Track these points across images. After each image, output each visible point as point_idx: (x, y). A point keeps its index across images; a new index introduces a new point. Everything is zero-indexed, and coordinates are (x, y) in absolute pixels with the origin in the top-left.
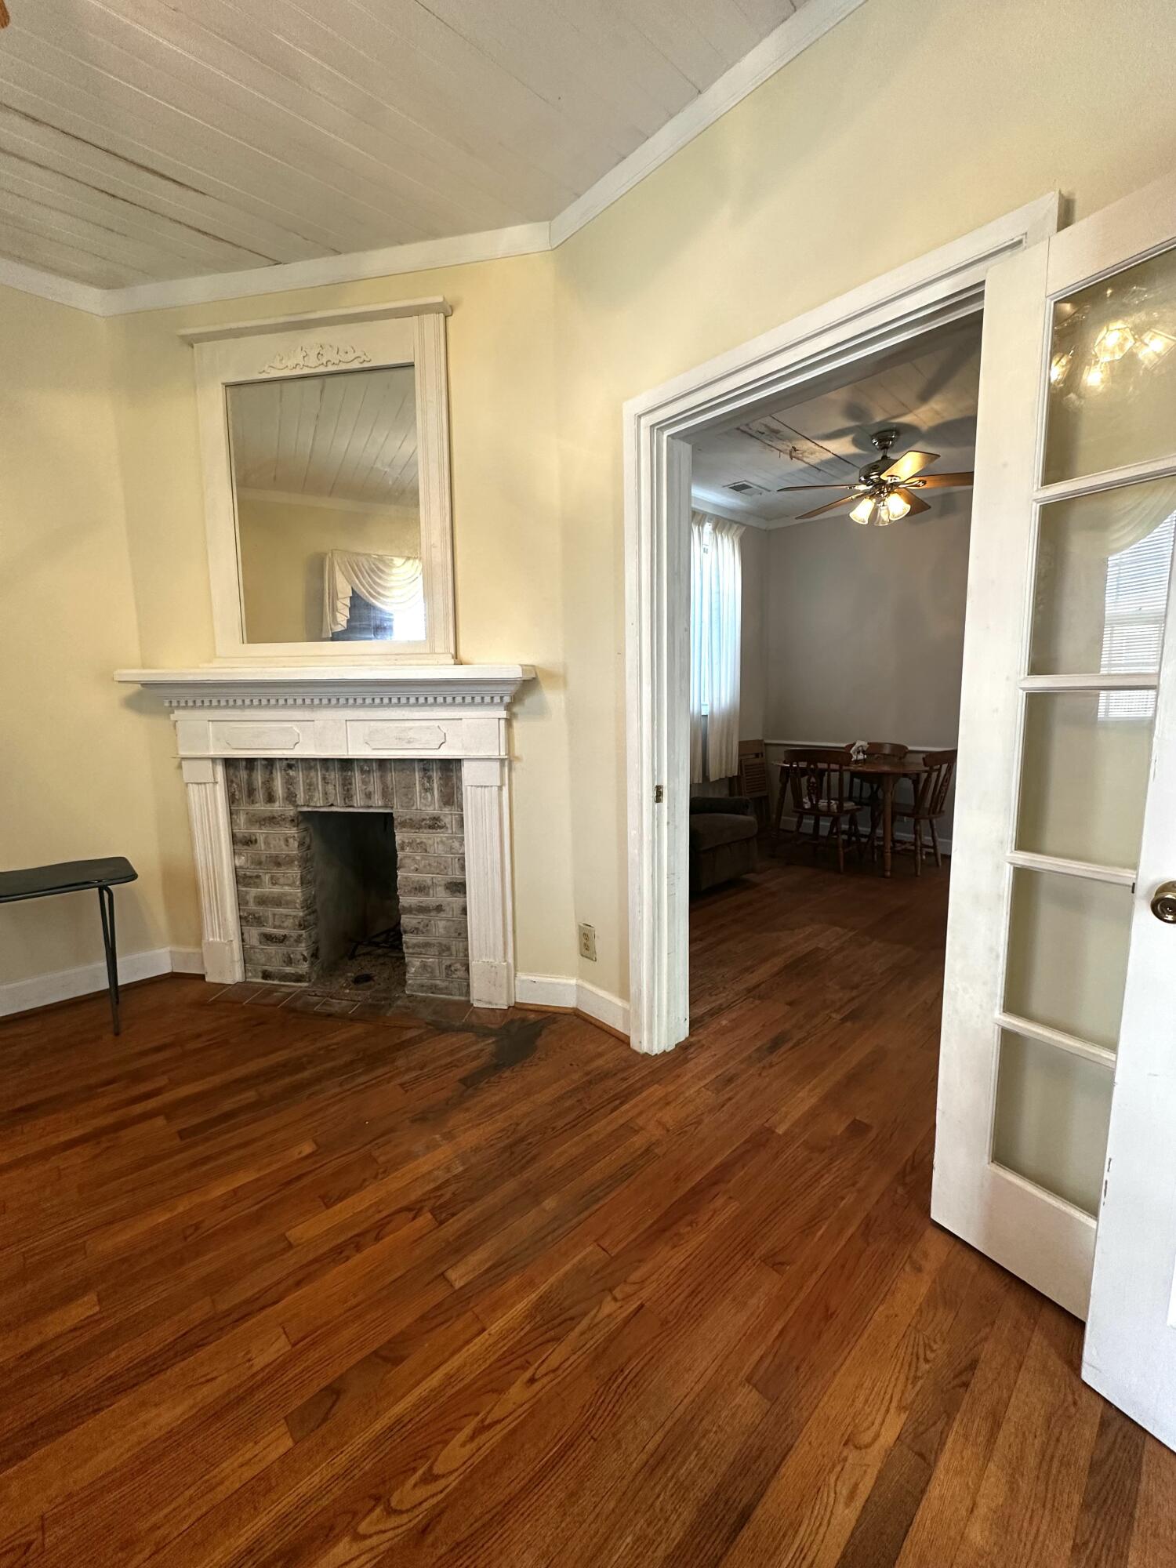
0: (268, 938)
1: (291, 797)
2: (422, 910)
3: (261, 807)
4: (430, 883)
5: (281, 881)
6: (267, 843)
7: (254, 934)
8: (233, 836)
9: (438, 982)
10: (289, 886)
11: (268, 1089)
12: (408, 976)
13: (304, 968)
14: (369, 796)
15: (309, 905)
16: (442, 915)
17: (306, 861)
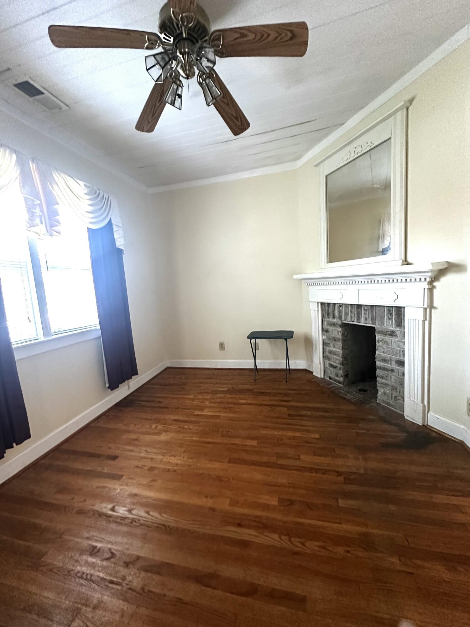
0: (331, 365)
1: (340, 317)
2: (385, 369)
3: (331, 320)
4: (389, 358)
5: (336, 346)
6: (332, 332)
7: (327, 362)
8: (323, 328)
9: (391, 402)
10: (338, 348)
11: (315, 414)
12: (378, 395)
13: (341, 379)
14: (366, 319)
15: (344, 357)
16: (394, 374)
17: (344, 341)
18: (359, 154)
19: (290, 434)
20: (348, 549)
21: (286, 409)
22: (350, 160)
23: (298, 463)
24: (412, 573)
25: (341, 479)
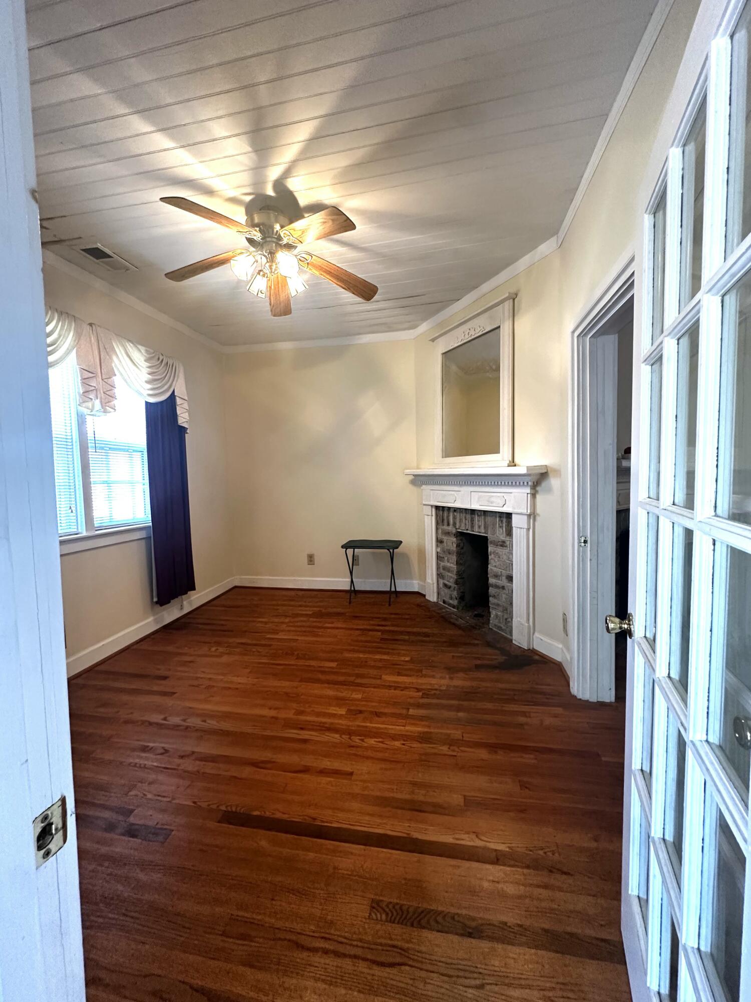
0: (445, 585)
1: (454, 524)
2: (497, 587)
3: (445, 527)
4: (500, 573)
5: (450, 561)
6: (447, 544)
7: (441, 581)
8: (437, 538)
9: (502, 626)
10: (451, 563)
11: (413, 638)
12: (491, 619)
13: (455, 602)
14: (479, 527)
15: (459, 573)
16: (504, 591)
17: (459, 554)
18: (473, 337)
19: (378, 657)
20: (404, 743)
21: (379, 633)
22: (465, 341)
23: (378, 682)
24: (455, 756)
25: (421, 694)
